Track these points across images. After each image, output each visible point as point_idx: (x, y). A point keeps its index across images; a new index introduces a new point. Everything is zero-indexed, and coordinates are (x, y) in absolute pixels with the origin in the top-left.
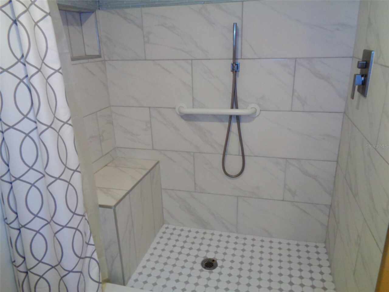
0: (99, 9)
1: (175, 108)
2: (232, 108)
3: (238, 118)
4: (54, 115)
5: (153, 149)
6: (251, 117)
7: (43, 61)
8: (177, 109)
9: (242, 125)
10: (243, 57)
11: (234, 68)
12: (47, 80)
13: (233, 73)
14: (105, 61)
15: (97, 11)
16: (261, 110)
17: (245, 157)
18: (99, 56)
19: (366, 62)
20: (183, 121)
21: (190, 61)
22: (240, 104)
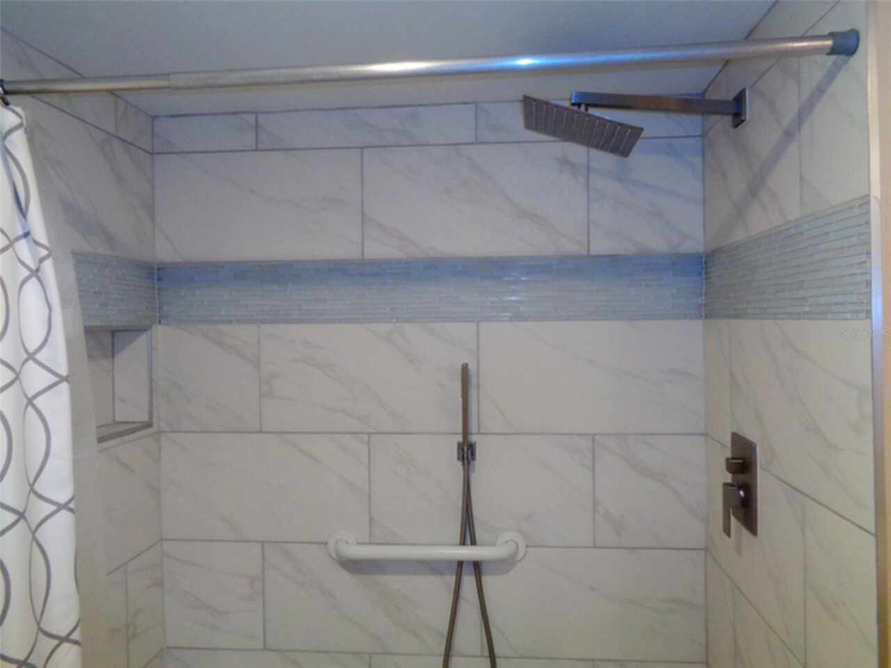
0: (160, 322)
1: (326, 543)
2: (463, 543)
3: (477, 566)
4: (38, 623)
5: (265, 648)
6: (506, 564)
7: (32, 486)
8: (331, 545)
9: (486, 580)
10: (482, 431)
11: (465, 456)
12: (34, 532)
13: (463, 464)
14: (160, 432)
15: (154, 327)
16: (527, 546)
17: (498, 660)
18: (148, 425)
19: (744, 461)
20: (344, 574)
21: (365, 437)
22: (479, 533)
